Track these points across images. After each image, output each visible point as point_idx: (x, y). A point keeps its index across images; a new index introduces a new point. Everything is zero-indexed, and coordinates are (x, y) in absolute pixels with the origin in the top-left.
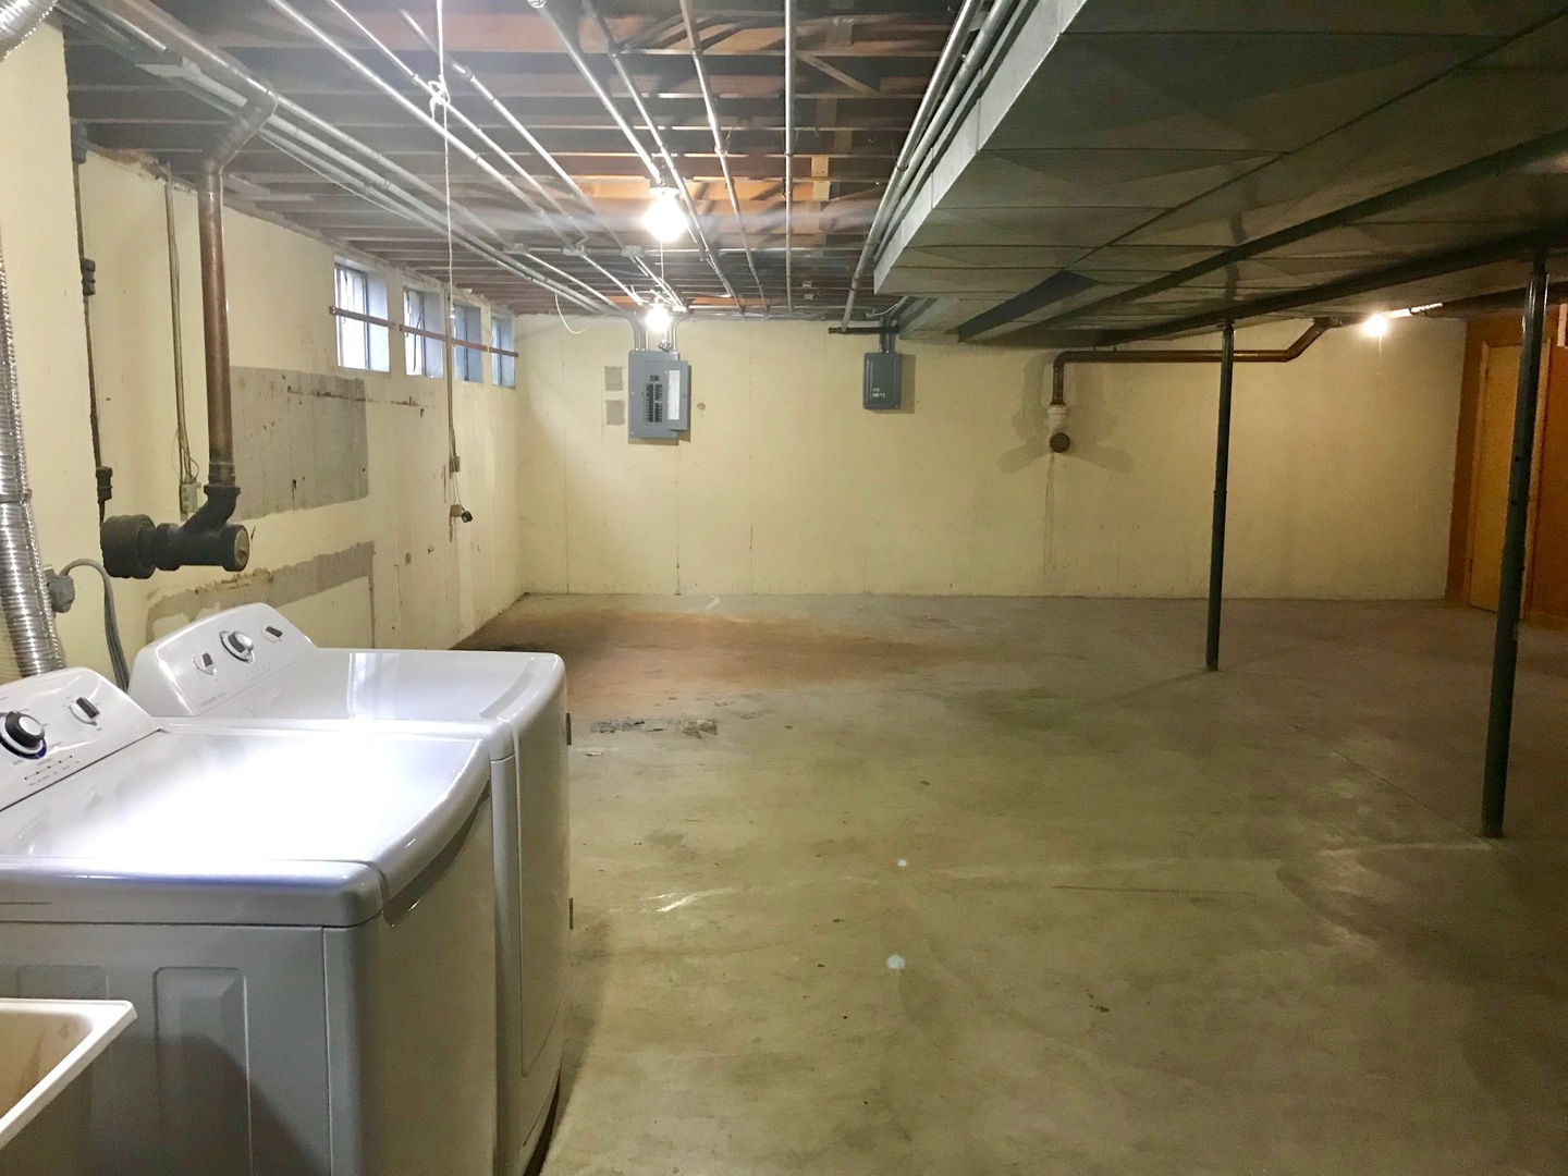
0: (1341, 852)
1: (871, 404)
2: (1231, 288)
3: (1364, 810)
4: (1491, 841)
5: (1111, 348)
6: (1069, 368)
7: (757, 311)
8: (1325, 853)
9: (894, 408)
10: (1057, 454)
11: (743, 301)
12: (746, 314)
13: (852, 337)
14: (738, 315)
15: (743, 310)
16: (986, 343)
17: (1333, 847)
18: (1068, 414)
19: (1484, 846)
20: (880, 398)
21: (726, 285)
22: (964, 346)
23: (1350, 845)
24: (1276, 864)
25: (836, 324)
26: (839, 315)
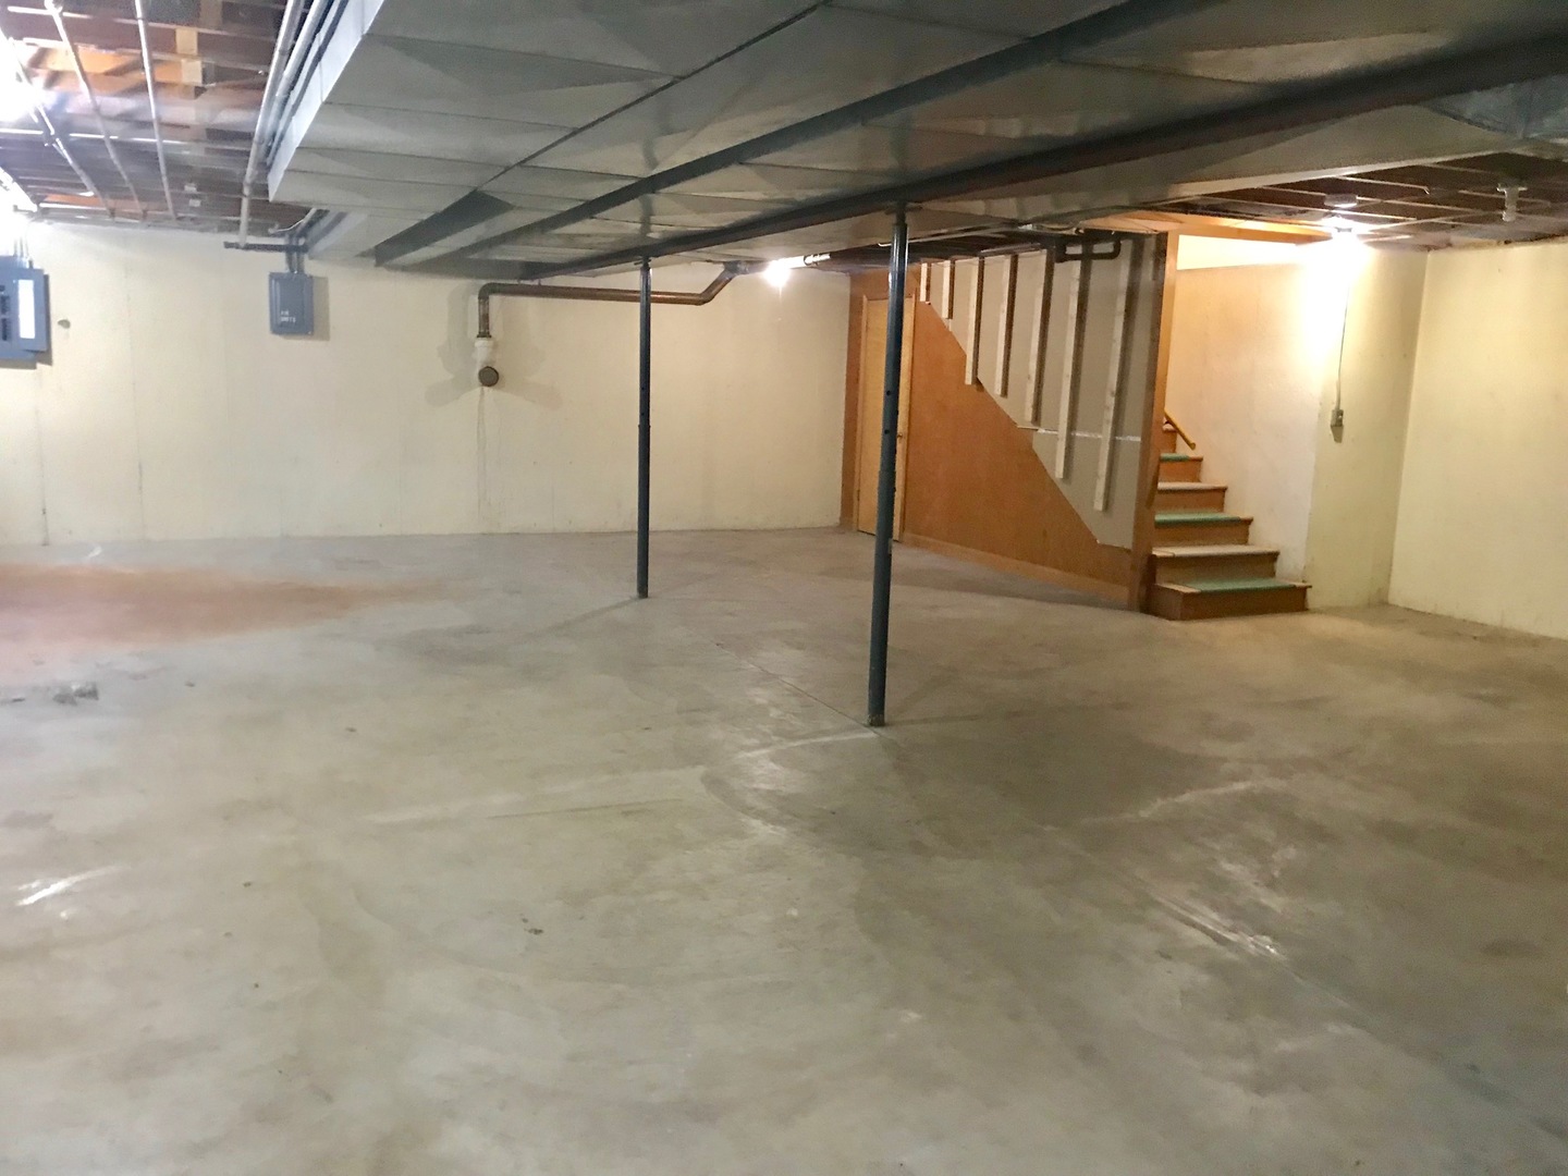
0: (757, 753)
1: (280, 329)
2: (646, 223)
3: (774, 713)
4: (876, 729)
5: (536, 283)
6: (495, 300)
7: (132, 216)
8: (743, 755)
9: (307, 333)
10: (486, 388)
11: (111, 203)
12: (117, 219)
13: (252, 253)
14: (108, 219)
15: (113, 213)
16: (404, 269)
17: (750, 749)
18: (495, 346)
19: (871, 735)
20: (289, 323)
21: (85, 180)
22: (382, 271)
23: (764, 746)
24: (701, 770)
25: (232, 238)
26: (234, 227)
